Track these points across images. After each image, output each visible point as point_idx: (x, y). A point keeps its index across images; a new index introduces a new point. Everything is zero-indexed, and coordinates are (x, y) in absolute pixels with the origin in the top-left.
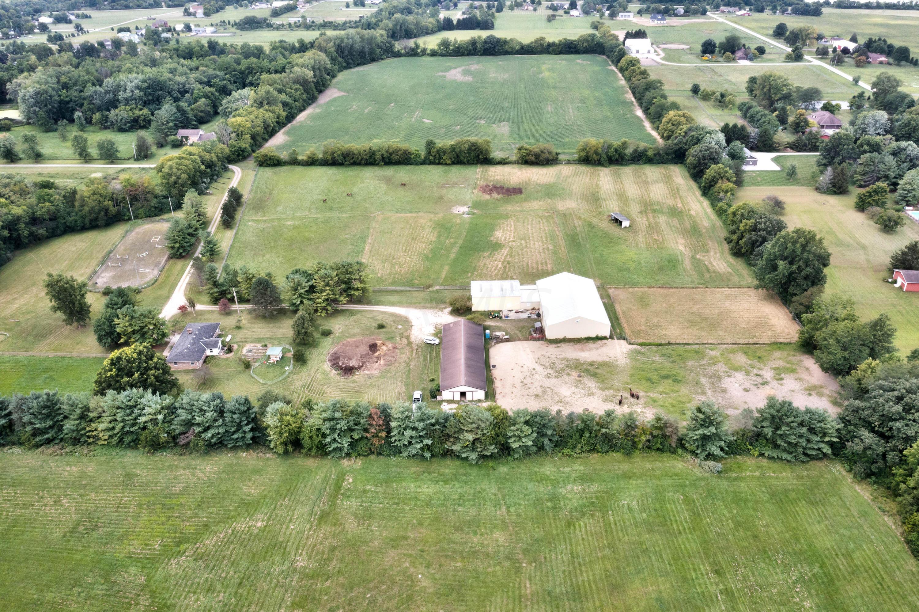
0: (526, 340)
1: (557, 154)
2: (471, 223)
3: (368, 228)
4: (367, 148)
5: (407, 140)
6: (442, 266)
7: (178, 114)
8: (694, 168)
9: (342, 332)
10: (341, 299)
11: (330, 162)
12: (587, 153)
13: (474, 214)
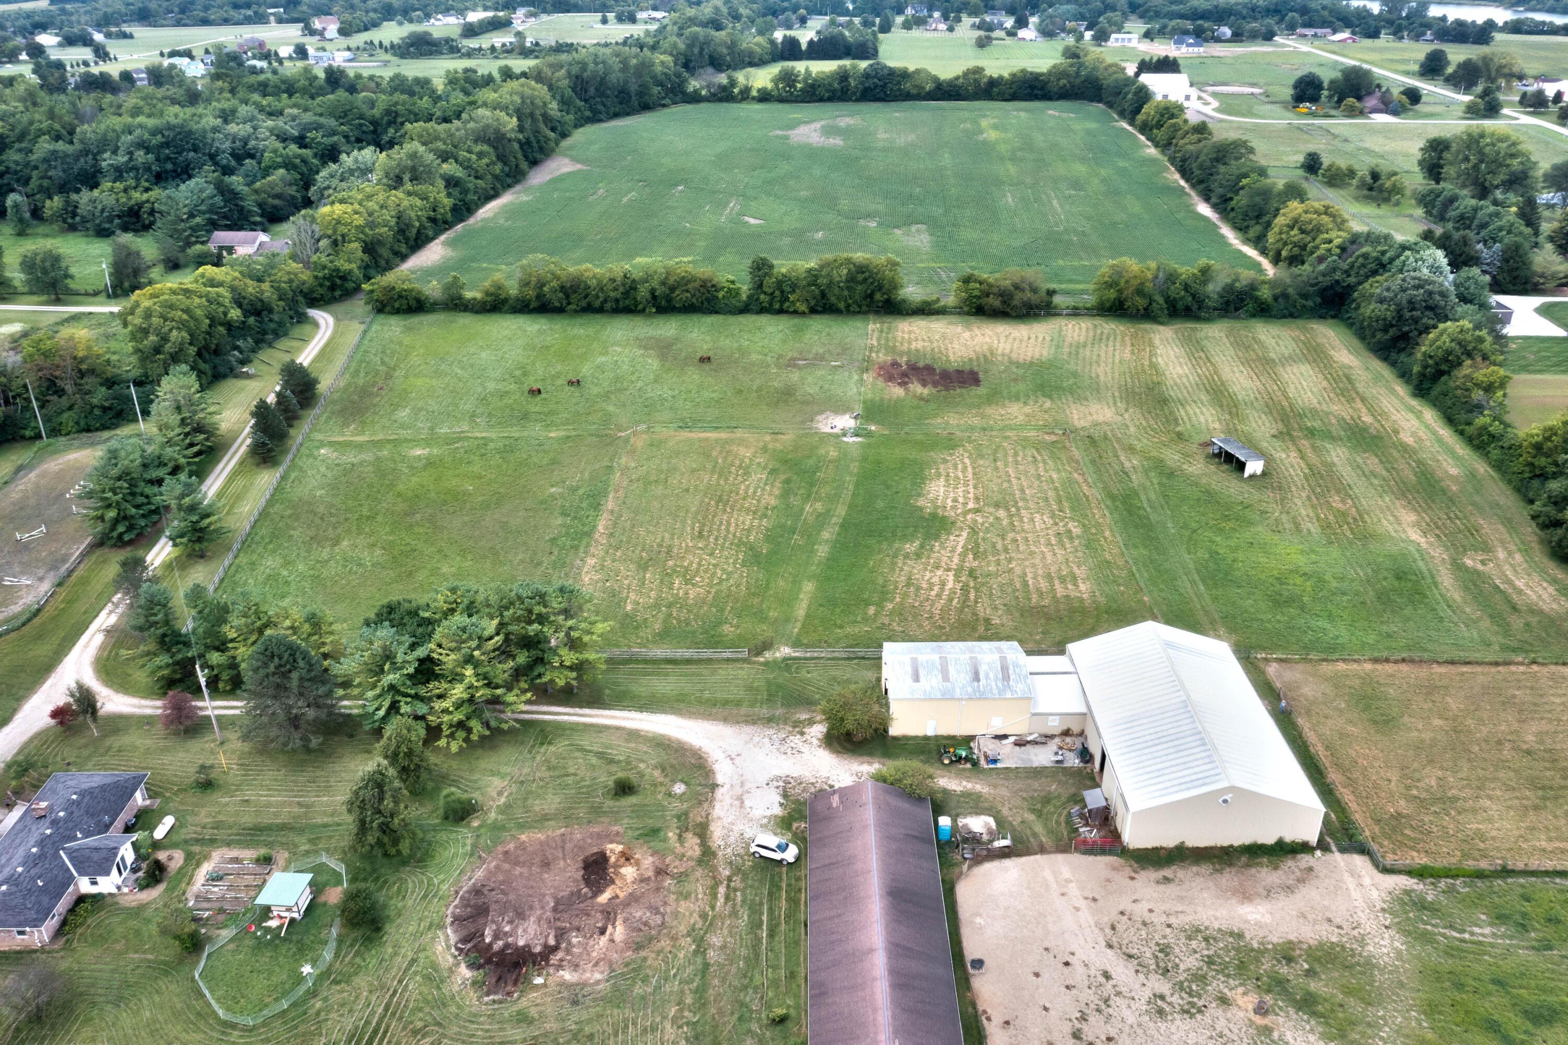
0: (1063, 849)
1: (1051, 293)
2: (864, 459)
3: (610, 468)
4: (619, 275)
5: (710, 258)
6: (796, 583)
7: (218, 200)
8: (1385, 330)
9: (508, 806)
10: (510, 698)
11: (534, 304)
12: (1120, 291)
13: (869, 434)
